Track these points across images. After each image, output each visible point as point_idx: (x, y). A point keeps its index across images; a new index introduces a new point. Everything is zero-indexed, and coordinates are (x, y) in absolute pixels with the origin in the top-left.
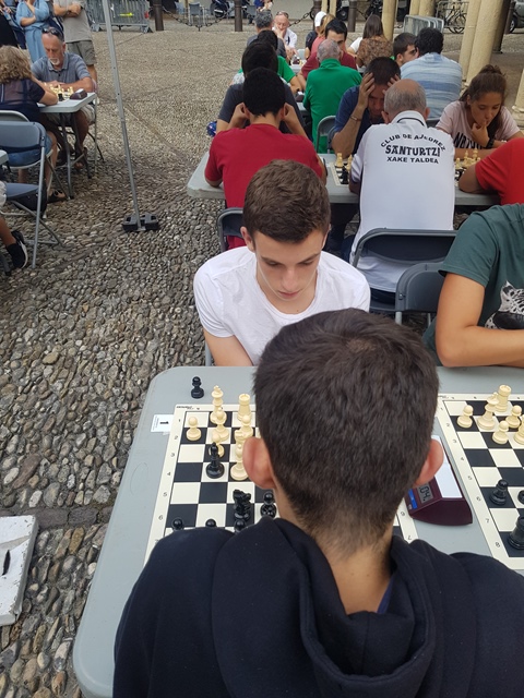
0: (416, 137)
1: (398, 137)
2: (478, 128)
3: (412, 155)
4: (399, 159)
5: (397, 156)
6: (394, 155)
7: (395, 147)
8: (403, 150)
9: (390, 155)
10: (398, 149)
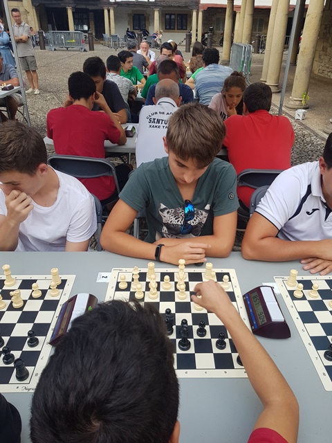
0: (168, 114)
1: (156, 113)
2: (230, 109)
3: (164, 124)
4: (156, 126)
5: (155, 125)
6: (153, 124)
7: (154, 119)
8: (158, 121)
9: (151, 124)
10: (156, 121)
